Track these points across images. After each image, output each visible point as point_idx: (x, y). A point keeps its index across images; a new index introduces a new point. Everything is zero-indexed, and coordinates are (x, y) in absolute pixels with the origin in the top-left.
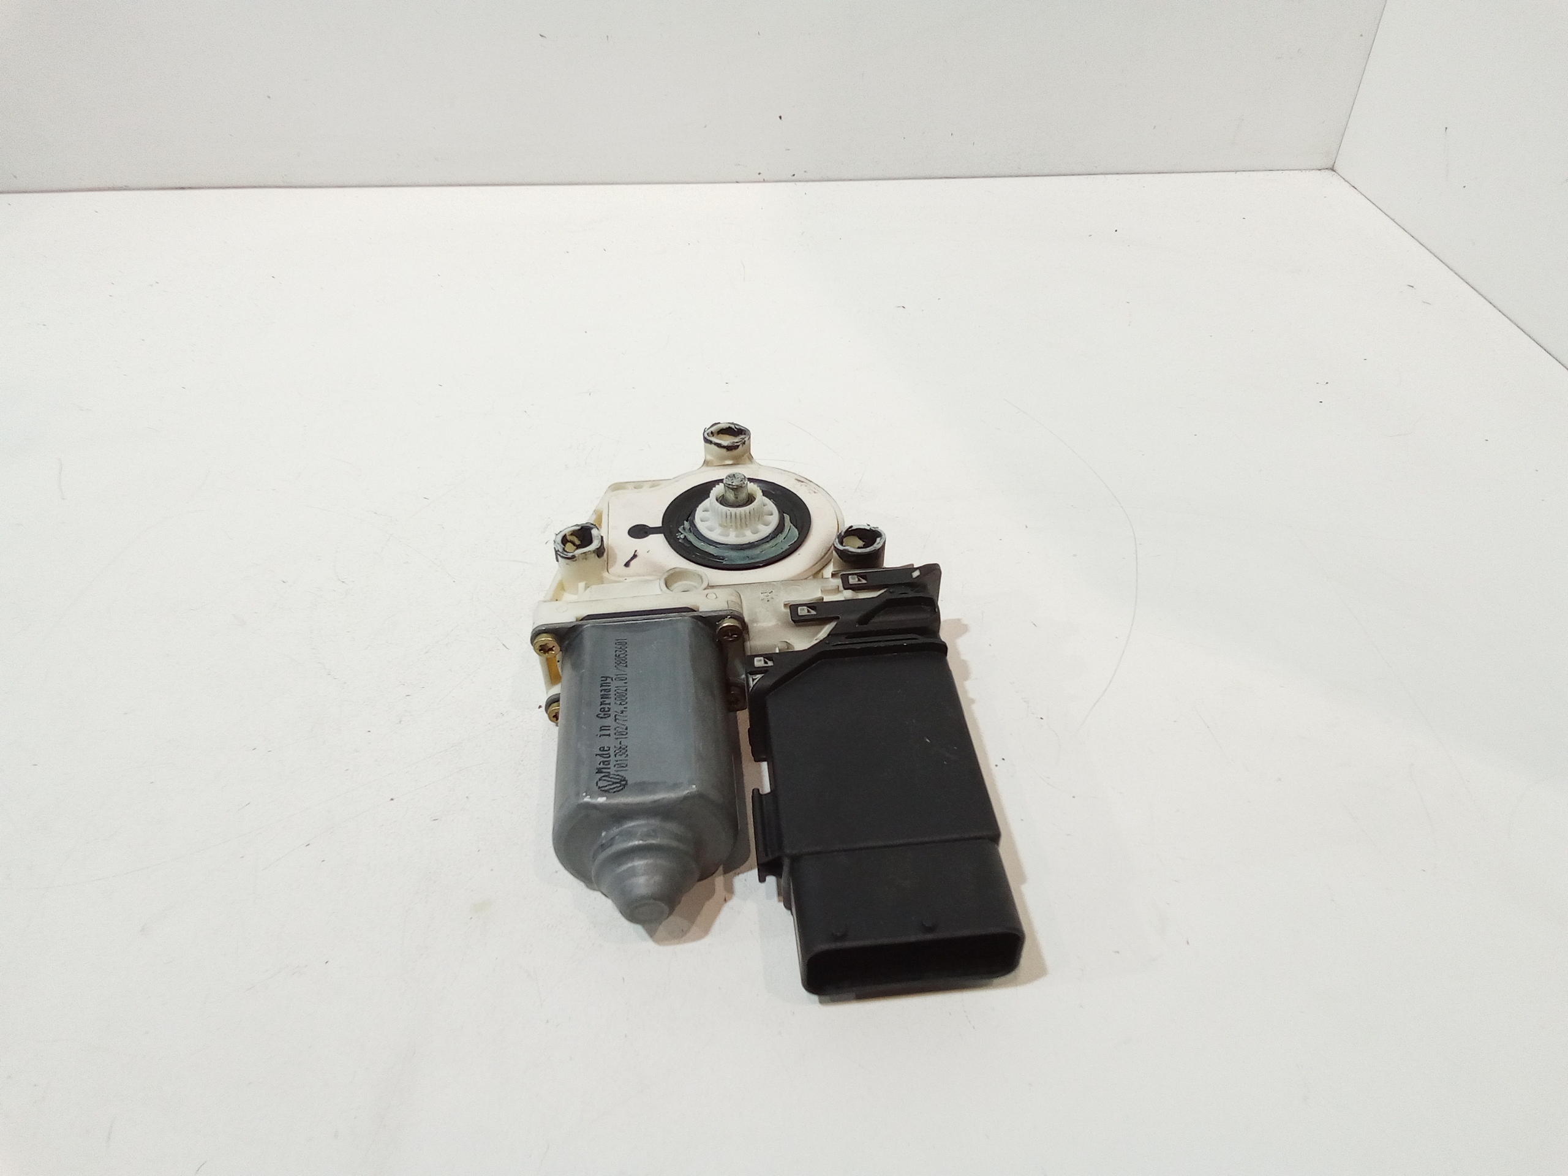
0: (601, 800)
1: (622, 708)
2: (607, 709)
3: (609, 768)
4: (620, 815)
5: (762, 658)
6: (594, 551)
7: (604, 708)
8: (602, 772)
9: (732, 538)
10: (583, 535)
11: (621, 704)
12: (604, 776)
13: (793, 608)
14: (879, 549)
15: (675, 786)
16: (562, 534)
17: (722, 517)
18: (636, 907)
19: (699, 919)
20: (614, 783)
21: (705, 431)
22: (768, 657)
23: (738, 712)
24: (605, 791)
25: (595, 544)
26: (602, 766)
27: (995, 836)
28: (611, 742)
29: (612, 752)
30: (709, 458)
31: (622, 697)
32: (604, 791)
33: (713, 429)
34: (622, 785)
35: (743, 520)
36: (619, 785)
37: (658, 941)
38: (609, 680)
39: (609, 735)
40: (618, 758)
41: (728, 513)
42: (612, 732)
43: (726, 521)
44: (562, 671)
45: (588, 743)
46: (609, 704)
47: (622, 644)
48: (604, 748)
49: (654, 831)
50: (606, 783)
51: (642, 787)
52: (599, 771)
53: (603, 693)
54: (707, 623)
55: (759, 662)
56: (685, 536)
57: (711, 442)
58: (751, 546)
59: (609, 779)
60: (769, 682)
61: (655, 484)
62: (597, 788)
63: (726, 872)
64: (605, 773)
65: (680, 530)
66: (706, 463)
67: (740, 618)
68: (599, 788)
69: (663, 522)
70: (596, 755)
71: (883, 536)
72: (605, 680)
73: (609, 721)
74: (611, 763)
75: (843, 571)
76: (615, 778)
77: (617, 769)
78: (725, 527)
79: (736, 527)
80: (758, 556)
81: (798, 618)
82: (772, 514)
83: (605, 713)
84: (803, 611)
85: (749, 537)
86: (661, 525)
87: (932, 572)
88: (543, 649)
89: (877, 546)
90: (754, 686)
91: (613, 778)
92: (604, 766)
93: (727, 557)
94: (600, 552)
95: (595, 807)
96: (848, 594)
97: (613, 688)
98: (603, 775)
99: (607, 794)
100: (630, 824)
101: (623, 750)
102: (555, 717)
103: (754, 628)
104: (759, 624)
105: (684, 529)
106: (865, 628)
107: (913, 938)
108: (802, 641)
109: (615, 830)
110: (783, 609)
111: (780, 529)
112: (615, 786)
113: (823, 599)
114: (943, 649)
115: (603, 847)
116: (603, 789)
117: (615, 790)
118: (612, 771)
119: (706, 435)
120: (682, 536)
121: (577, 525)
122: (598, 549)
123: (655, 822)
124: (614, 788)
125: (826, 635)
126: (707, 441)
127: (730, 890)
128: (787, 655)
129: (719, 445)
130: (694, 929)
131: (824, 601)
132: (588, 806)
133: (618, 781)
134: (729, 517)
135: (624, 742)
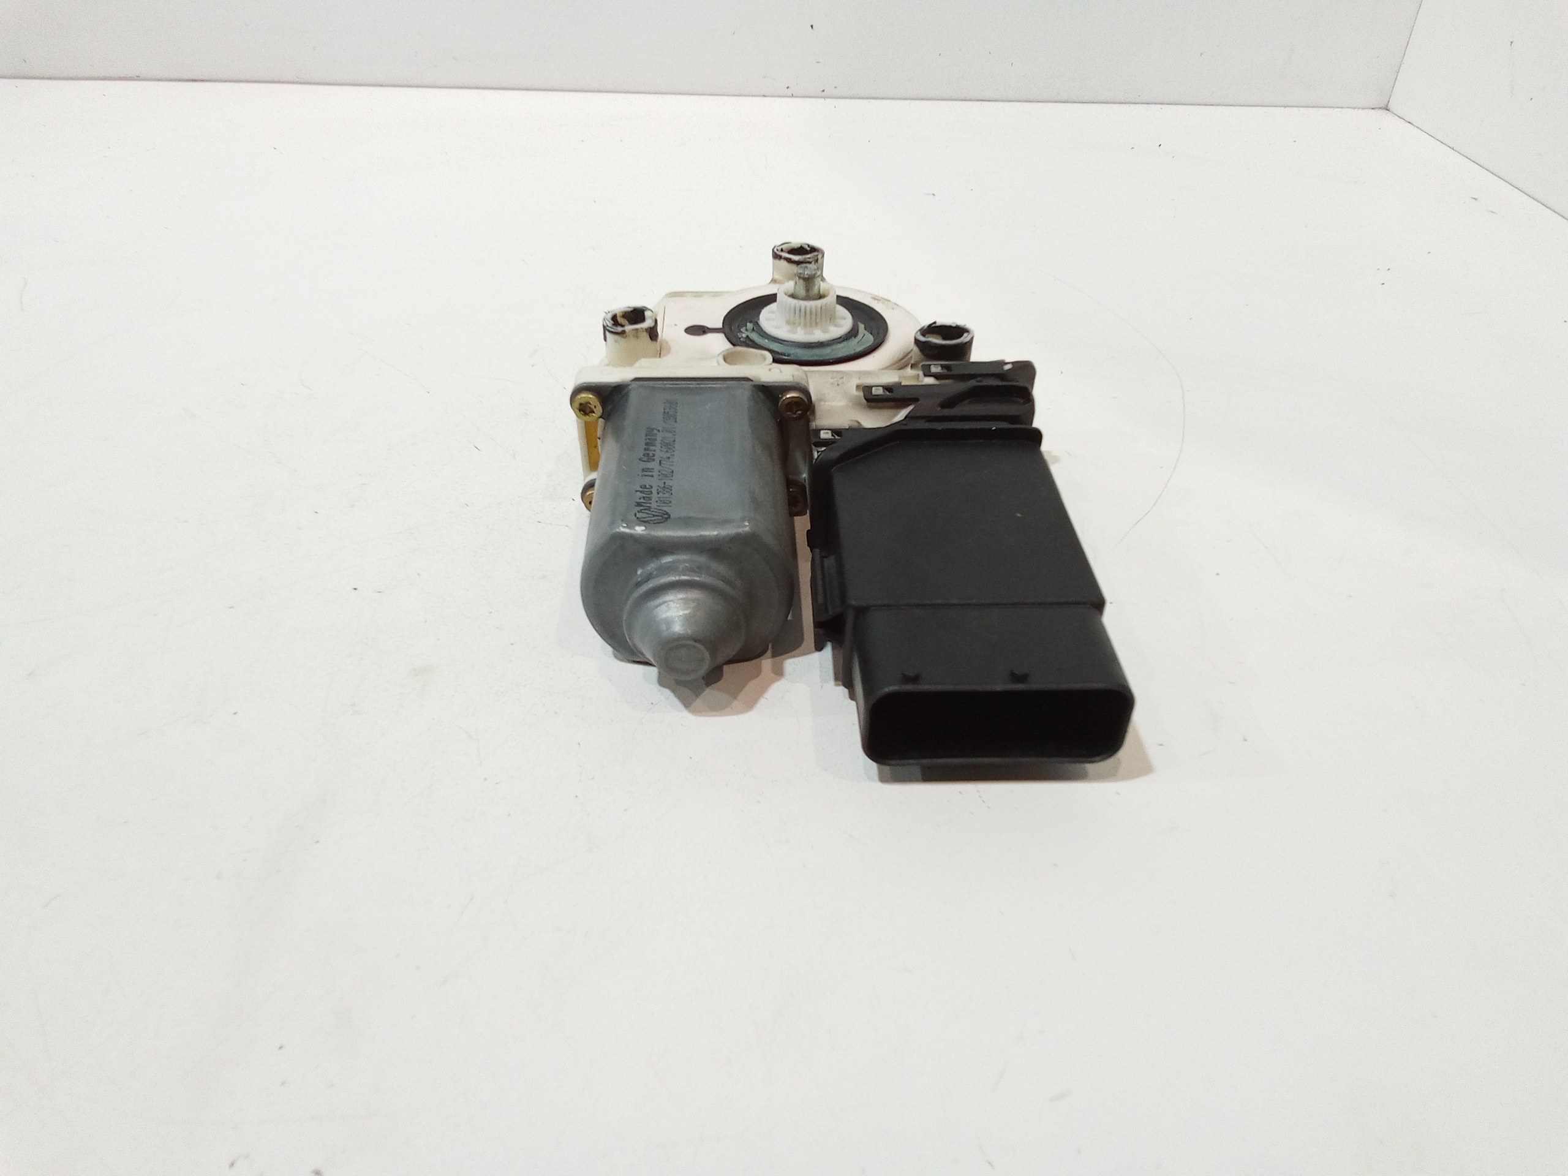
0: (640, 530)
1: (668, 455)
2: (651, 455)
3: (651, 503)
4: (656, 549)
5: (829, 432)
6: (646, 330)
7: (648, 454)
8: (642, 506)
9: (800, 335)
10: (636, 315)
11: (667, 451)
12: (645, 509)
13: (867, 389)
14: (966, 343)
15: (726, 522)
16: (614, 313)
17: (790, 310)
18: (672, 649)
19: (742, 695)
20: (654, 516)
21: (775, 247)
22: (836, 432)
23: (795, 518)
24: (645, 522)
25: (648, 323)
26: (642, 500)
27: (1098, 604)
28: (654, 482)
29: (654, 490)
30: (777, 277)
31: (669, 446)
32: (642, 522)
33: (783, 247)
34: (664, 518)
35: (814, 316)
36: (660, 518)
37: (694, 712)
38: (655, 431)
39: (652, 476)
40: (661, 495)
41: (798, 307)
42: (655, 474)
43: (795, 316)
44: (601, 449)
45: (628, 480)
46: (655, 451)
47: (673, 404)
48: (646, 486)
49: (698, 568)
50: (644, 515)
51: (687, 522)
52: (639, 504)
53: (648, 441)
54: (769, 393)
55: (825, 435)
56: (747, 336)
57: (780, 257)
58: (821, 345)
59: (650, 512)
60: (835, 454)
61: (716, 294)
62: (635, 518)
63: (774, 655)
64: (644, 506)
65: (742, 330)
66: (774, 281)
67: (805, 392)
68: (638, 518)
69: (723, 323)
70: (637, 491)
71: (971, 332)
72: (650, 432)
73: (654, 465)
74: (653, 499)
75: (922, 361)
76: (656, 512)
77: (658, 504)
78: (794, 324)
79: (805, 325)
80: (827, 354)
81: (872, 399)
82: (845, 319)
83: (649, 458)
84: (876, 391)
85: (818, 335)
86: (721, 326)
87: (1026, 370)
88: (583, 410)
89: (965, 338)
90: (818, 458)
91: (654, 512)
92: (644, 501)
93: (793, 354)
94: (653, 333)
95: (631, 537)
96: (930, 381)
97: (659, 438)
98: (642, 508)
99: (646, 524)
100: (668, 559)
101: (667, 489)
102: (588, 503)
103: (821, 408)
104: (827, 403)
105: (747, 330)
106: (947, 412)
107: (999, 688)
108: (874, 421)
109: (652, 566)
110: (855, 392)
111: (852, 333)
112: (655, 518)
113: (901, 383)
114: (1036, 437)
115: (638, 585)
116: (642, 520)
117: (656, 522)
118: (654, 505)
119: (775, 250)
120: (744, 335)
121: (629, 307)
122: (651, 328)
123: (702, 559)
124: (655, 520)
125: (903, 418)
126: (776, 256)
127: (779, 672)
128: (857, 430)
129: (789, 261)
130: (736, 703)
131: (902, 384)
132: (623, 537)
133: (660, 514)
134: (797, 312)
135: (669, 483)
